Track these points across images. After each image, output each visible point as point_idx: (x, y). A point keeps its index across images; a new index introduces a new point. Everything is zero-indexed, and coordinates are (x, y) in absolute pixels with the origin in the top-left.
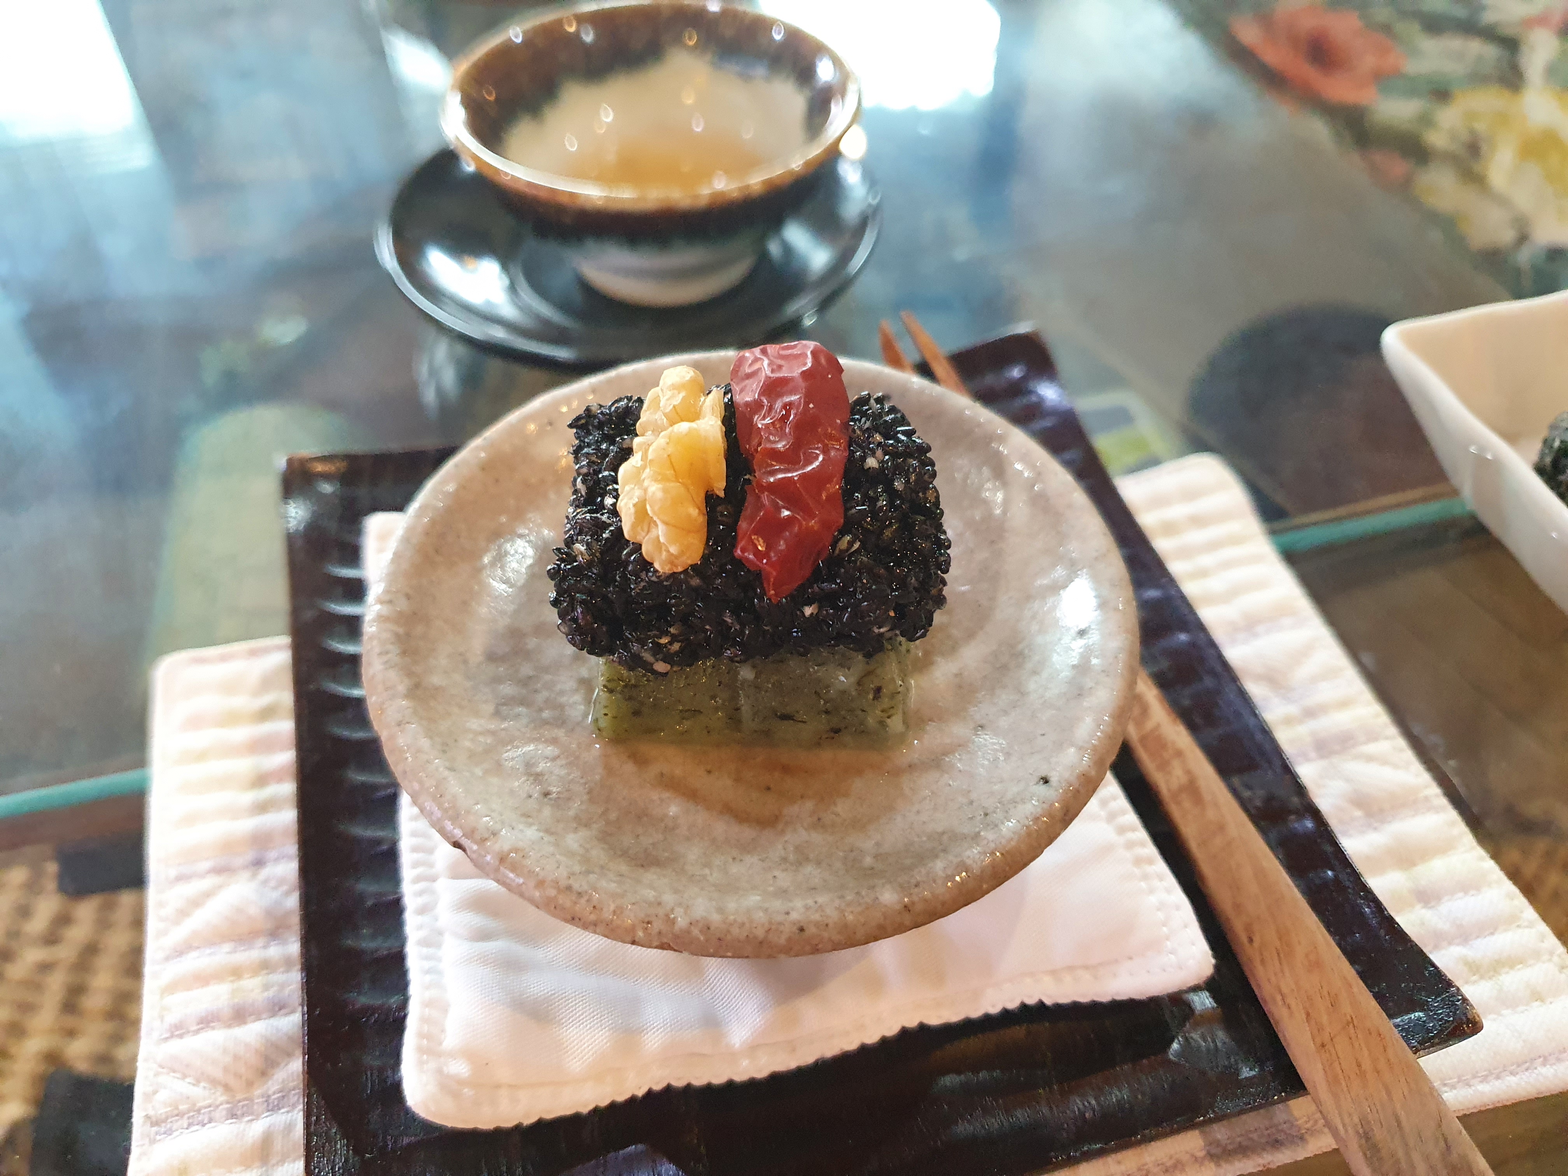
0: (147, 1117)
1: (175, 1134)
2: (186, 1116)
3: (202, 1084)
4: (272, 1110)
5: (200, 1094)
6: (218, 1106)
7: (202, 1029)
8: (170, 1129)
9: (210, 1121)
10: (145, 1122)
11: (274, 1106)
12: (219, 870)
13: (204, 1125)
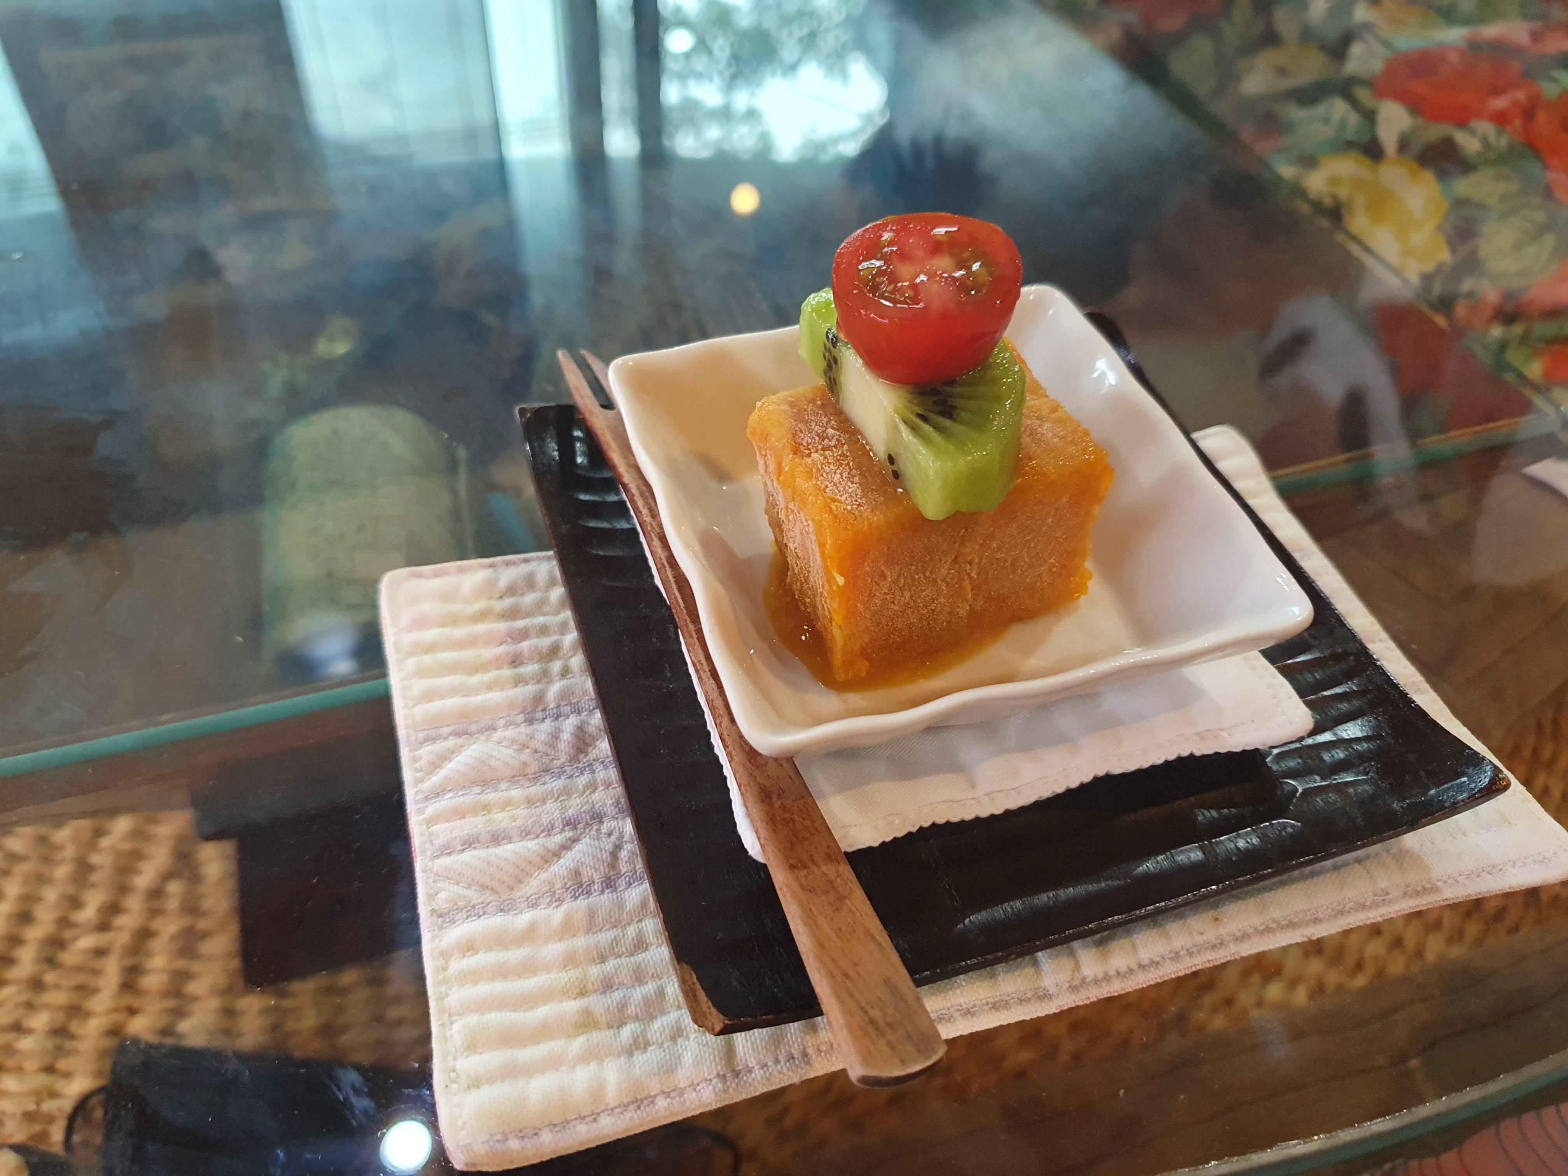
0: (433, 911)
1: (458, 923)
2: (464, 911)
3: (474, 888)
4: (532, 907)
5: (473, 895)
6: (488, 904)
7: (466, 849)
8: (453, 919)
9: (484, 914)
10: (432, 914)
11: (533, 904)
12: (458, 734)
13: (480, 917)
